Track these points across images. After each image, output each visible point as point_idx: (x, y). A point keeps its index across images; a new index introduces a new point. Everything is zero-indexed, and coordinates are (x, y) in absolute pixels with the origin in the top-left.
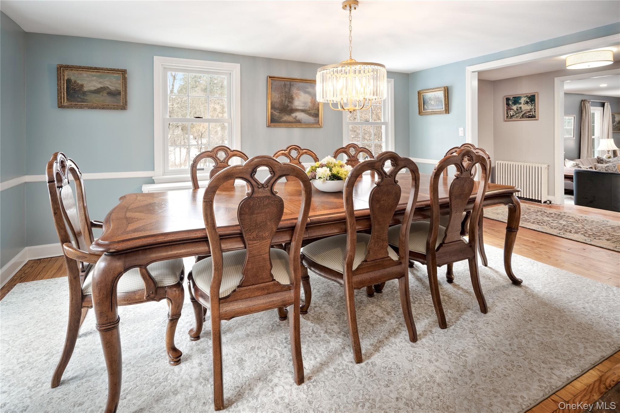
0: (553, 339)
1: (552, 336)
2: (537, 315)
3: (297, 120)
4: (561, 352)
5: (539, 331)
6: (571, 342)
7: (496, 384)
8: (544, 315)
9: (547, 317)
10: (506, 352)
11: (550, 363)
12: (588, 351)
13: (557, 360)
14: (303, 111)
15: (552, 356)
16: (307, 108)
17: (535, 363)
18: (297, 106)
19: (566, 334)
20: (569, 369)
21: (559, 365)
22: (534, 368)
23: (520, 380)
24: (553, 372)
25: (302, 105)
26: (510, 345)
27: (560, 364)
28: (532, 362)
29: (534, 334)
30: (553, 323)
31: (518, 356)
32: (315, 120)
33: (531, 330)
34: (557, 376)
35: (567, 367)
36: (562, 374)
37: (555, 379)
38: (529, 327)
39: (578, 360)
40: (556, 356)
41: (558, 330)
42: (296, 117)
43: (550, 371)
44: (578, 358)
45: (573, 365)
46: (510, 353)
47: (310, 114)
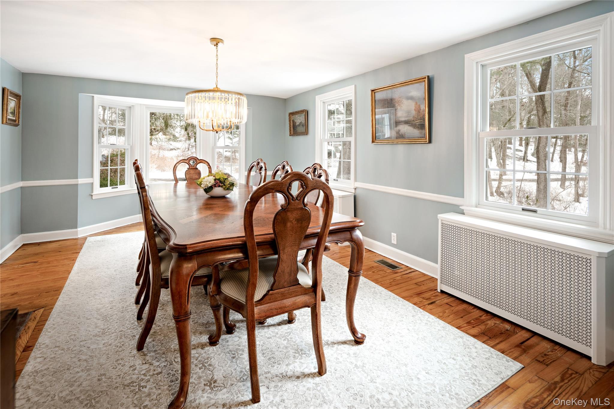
0: (63, 381)
1: (67, 383)
2: (102, 392)
3: (400, 135)
4: (48, 376)
5: (80, 377)
6: (45, 394)
7: (70, 325)
8: (97, 400)
9: (90, 400)
10: (85, 342)
11: (49, 361)
12: (24, 398)
13: (46, 367)
14: (406, 122)
15: (51, 366)
16: (411, 118)
17: (60, 352)
18: (400, 117)
19: (56, 397)
20: (32, 369)
21: (41, 365)
22: (57, 349)
23: (59, 337)
24: (43, 358)
25: (405, 115)
26: (89, 348)
27: (42, 367)
28: (62, 351)
29: (82, 370)
30: (78, 398)
31: (75, 346)
32: (421, 133)
33: (88, 370)
34: (38, 357)
35: (35, 369)
36: (35, 362)
37: (38, 354)
38: (93, 373)
39: (28, 382)
40: (49, 370)
41: (67, 395)
42: (399, 131)
43: (45, 356)
44: (29, 384)
45: (31, 374)
46: (82, 343)
47: (414, 126)
